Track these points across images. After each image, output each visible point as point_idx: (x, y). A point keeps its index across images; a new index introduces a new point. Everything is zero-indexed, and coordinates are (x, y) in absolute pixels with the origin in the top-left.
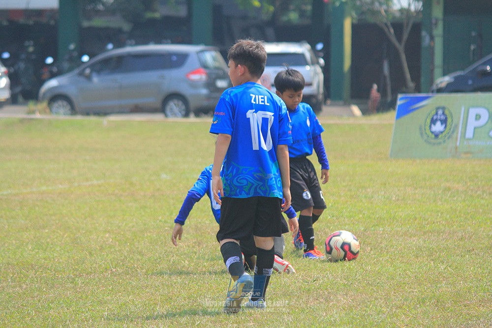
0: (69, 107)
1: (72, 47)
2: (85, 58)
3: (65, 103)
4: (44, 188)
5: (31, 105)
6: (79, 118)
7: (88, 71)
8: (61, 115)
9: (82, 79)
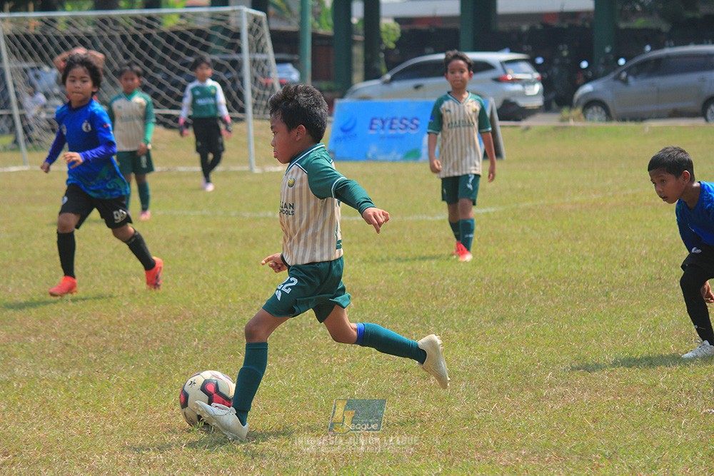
0: (604, 113)
1: (608, 50)
2: (622, 62)
3: (600, 109)
4: (577, 198)
5: (565, 112)
6: (614, 125)
7: (624, 75)
8: (596, 123)
9: (618, 84)
